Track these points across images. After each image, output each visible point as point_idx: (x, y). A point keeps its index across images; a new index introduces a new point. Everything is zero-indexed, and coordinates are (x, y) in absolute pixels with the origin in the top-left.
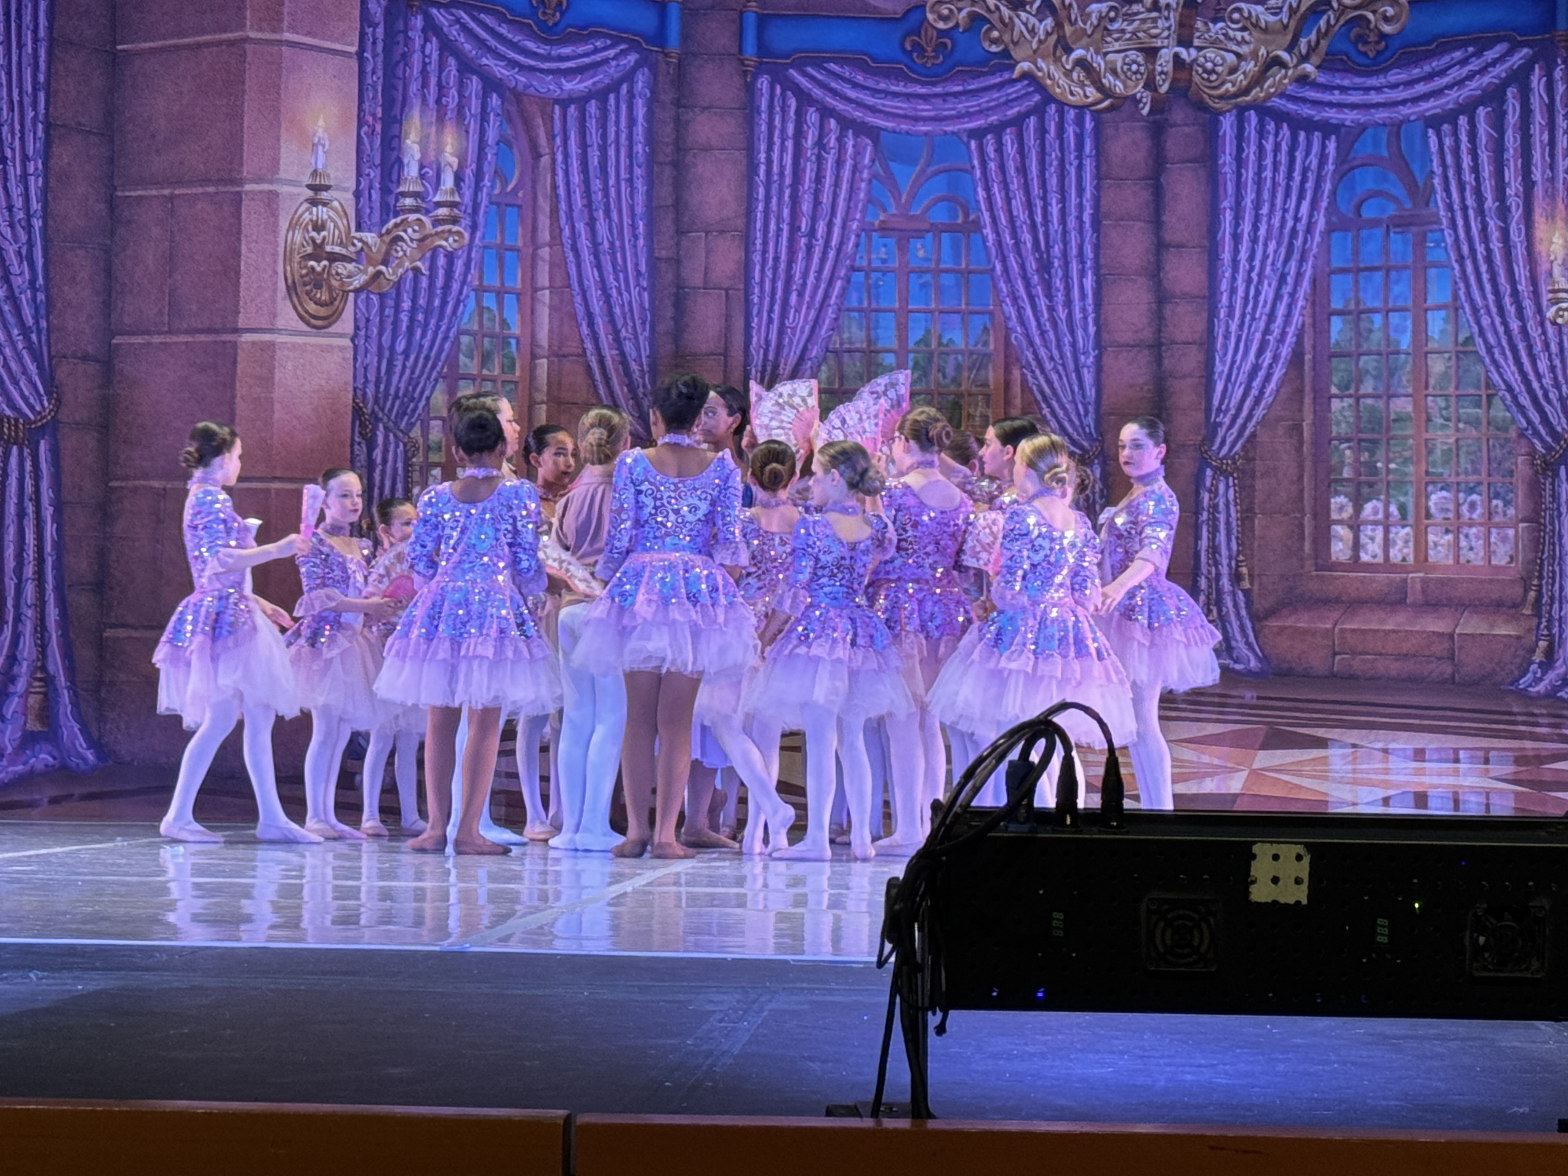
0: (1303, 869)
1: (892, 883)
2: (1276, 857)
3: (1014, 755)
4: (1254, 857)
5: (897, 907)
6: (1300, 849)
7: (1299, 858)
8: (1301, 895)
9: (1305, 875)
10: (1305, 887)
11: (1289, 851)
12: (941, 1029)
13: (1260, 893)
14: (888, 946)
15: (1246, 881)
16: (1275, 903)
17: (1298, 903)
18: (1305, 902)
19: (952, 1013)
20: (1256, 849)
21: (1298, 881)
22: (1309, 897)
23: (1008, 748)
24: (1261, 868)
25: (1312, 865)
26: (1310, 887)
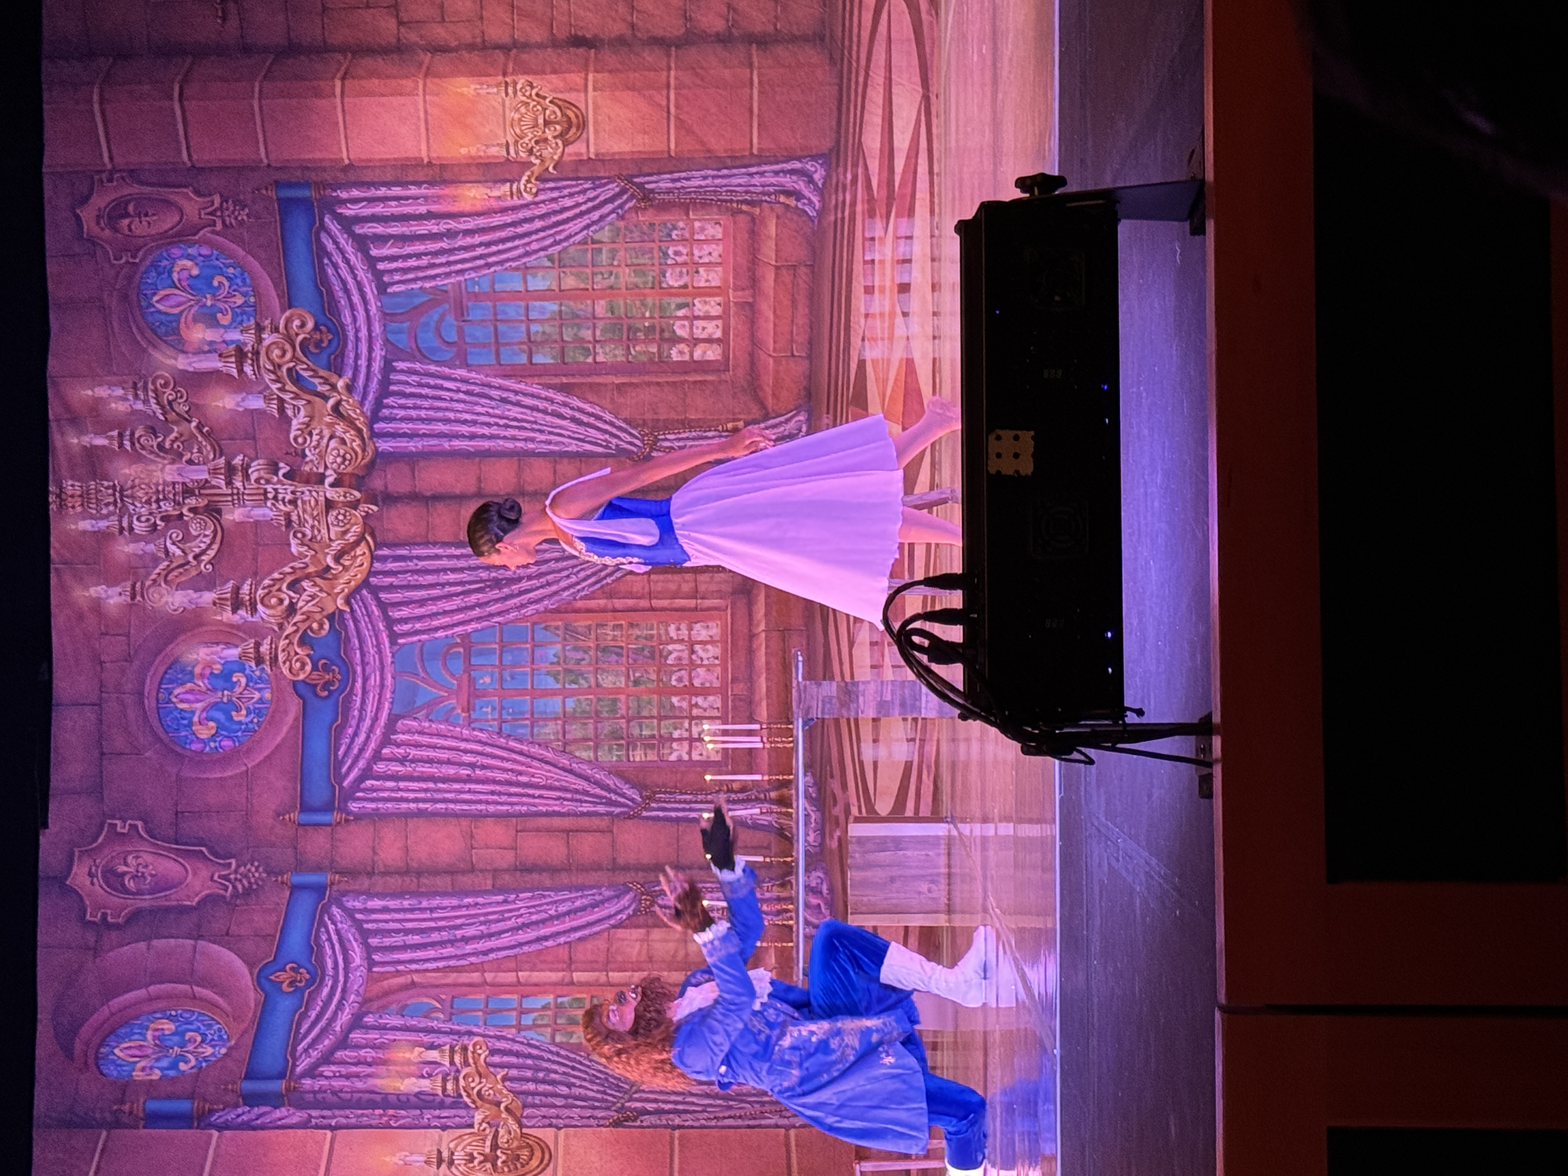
0: (1007, 434)
1: (1027, 751)
2: (999, 455)
3: (924, 659)
4: (999, 472)
5: (1044, 748)
6: (992, 437)
7: (999, 438)
8: (1027, 437)
9: (1012, 433)
10: (1019, 433)
11: (994, 446)
12: (1140, 712)
13: (1027, 467)
14: (1076, 755)
15: (1018, 479)
16: (1033, 456)
17: (1033, 438)
18: (1032, 433)
19: (1127, 703)
20: (992, 471)
21: (1016, 438)
22: (1029, 430)
23: (919, 663)
24: (1008, 467)
25: (1003, 428)
26: (1021, 429)
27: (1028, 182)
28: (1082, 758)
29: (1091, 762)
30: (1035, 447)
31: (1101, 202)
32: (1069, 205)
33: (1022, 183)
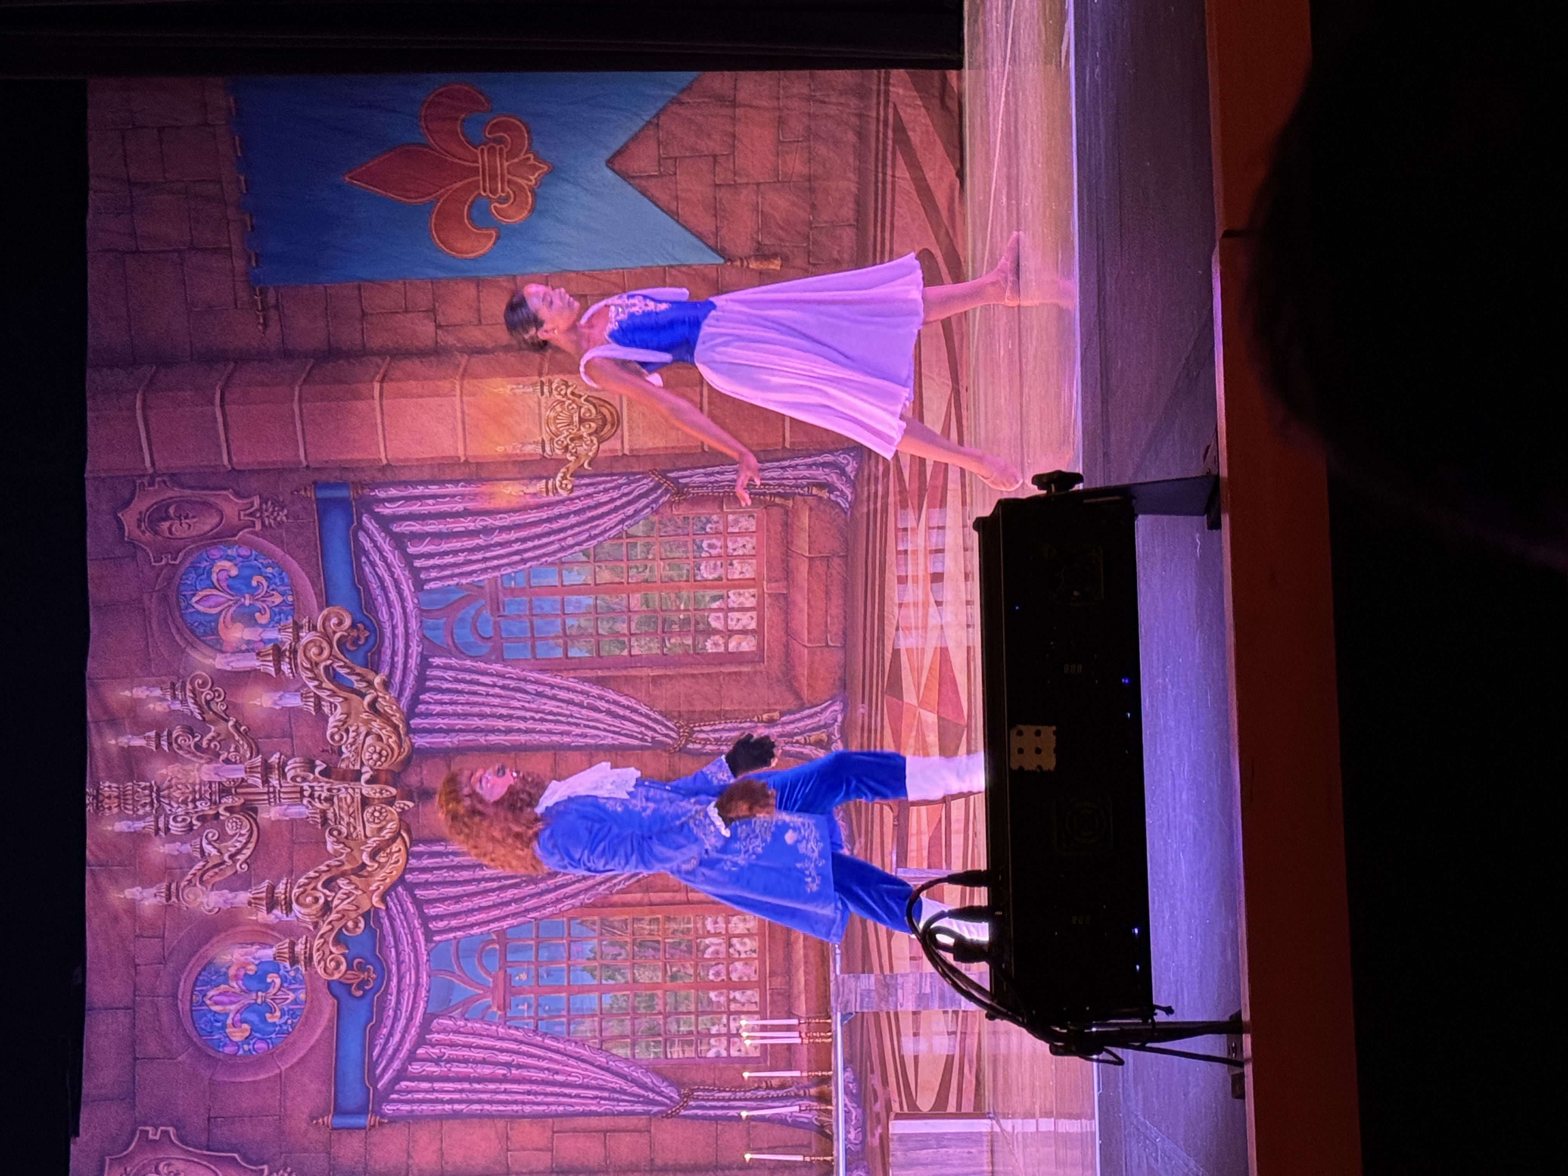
0: (1029, 730)
1: (1055, 1051)
2: (1021, 751)
3: (949, 957)
4: (1021, 768)
5: (1073, 1049)
6: (1013, 732)
7: (1020, 733)
8: (1049, 733)
9: (1033, 729)
10: (1040, 728)
11: (1015, 742)
12: (1169, 1011)
13: (1049, 762)
14: (1105, 1055)
15: (1040, 774)
16: (1055, 751)
17: (1055, 733)
18: (1054, 728)
19: (1155, 1002)
20: (1015, 766)
21: (1038, 733)
22: (1050, 725)
23: (944, 962)
24: (1030, 763)
25: (1025, 723)
26: (1042, 724)
27: (1045, 480)
28: (1111, 1058)
29: (1120, 1062)
30: (1057, 742)
31: (1117, 498)
32: (1085, 501)
33: (1038, 480)
